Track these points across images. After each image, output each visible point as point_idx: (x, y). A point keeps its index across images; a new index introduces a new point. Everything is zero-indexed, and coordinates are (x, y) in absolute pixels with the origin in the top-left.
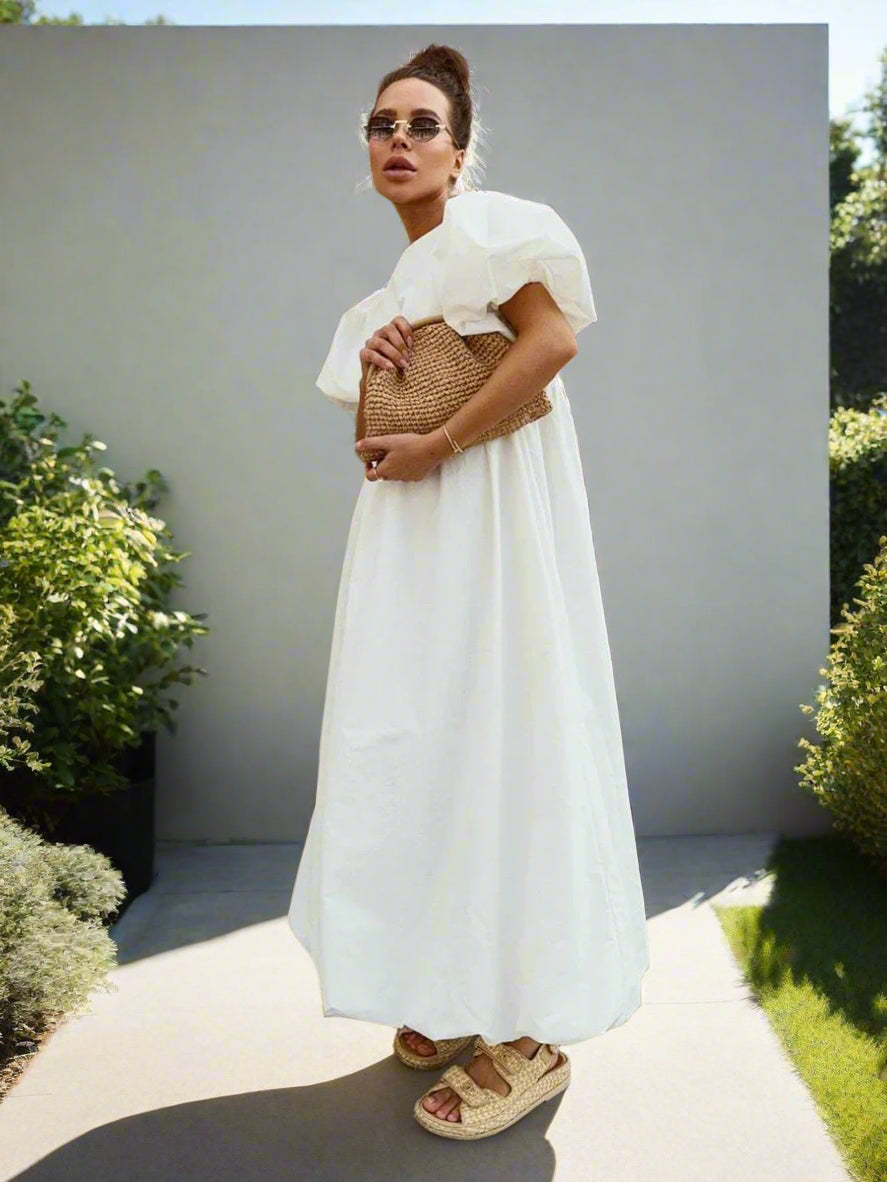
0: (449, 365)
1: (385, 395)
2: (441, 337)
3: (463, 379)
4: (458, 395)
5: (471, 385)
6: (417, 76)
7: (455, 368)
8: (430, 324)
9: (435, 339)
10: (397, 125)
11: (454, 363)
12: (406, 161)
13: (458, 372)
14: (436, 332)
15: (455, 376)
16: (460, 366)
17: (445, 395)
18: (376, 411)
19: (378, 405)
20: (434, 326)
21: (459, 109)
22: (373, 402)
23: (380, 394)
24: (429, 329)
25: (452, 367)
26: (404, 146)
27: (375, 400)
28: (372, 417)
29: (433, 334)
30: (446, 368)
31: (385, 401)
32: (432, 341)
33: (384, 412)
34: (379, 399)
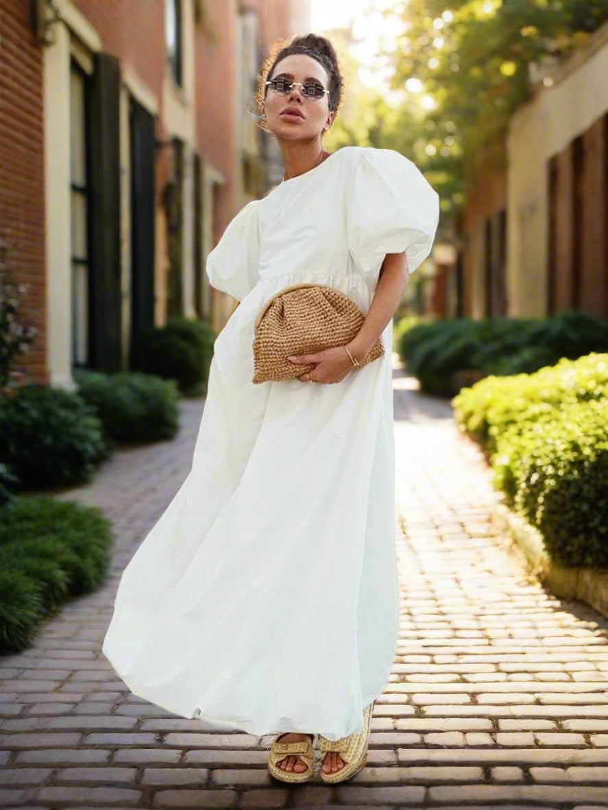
0: (320, 318)
1: (273, 336)
2: (312, 298)
3: (331, 327)
4: (328, 338)
5: (337, 332)
6: (307, 53)
7: (325, 320)
8: (301, 288)
9: (307, 299)
10: (294, 86)
11: (323, 316)
12: (299, 112)
13: (327, 323)
14: (308, 294)
15: (325, 325)
16: (328, 319)
17: (319, 336)
18: (269, 348)
19: (271, 344)
20: (306, 290)
21: (333, 81)
22: (266, 342)
23: (270, 336)
24: (302, 291)
25: (321, 319)
26: (299, 100)
27: (267, 340)
28: (266, 352)
29: (304, 296)
30: (318, 320)
31: (274, 341)
32: (305, 300)
33: (276, 348)
34: (271, 340)
